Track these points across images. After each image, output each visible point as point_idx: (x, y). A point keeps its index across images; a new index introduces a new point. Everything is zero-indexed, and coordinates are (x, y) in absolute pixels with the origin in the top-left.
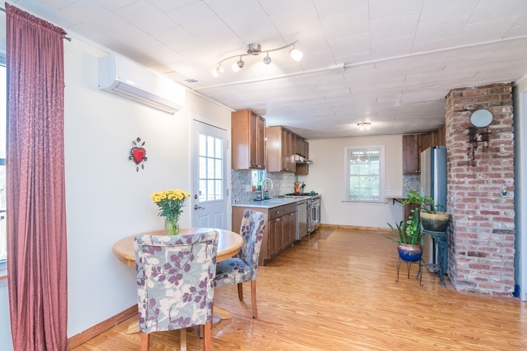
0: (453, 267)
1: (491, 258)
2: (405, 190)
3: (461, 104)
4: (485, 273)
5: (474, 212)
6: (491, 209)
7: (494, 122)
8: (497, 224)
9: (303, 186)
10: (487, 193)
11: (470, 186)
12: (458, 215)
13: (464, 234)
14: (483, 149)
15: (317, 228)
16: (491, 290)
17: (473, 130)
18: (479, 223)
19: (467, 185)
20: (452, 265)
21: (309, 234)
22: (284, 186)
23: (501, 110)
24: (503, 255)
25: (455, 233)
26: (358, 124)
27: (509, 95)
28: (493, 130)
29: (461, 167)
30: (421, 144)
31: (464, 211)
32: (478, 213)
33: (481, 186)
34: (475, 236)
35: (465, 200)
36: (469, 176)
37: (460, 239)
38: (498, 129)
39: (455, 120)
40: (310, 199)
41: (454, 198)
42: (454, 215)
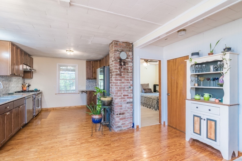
0: (113, 121)
1: (126, 114)
2: (87, 87)
3: (117, 48)
4: (124, 121)
5: (121, 96)
6: (126, 94)
7: (127, 58)
8: (128, 100)
9: (29, 86)
10: (125, 87)
11: (120, 84)
12: (116, 97)
13: (118, 106)
14: (124, 69)
15: (39, 112)
16: (126, 128)
17: (121, 60)
18: (122, 100)
19: (119, 84)
20: (113, 120)
21: (34, 117)
22: (13, 86)
23: (129, 53)
24: (130, 112)
25: (114, 105)
26: (67, 51)
27: (131, 48)
28: (127, 61)
29: (117, 76)
30: (94, 66)
31: (118, 95)
32: (122, 96)
33: (123, 84)
34: (121, 106)
35: (118, 91)
36: (120, 80)
37: (116, 108)
38: (128, 61)
39: (115, 55)
40: (34, 94)
41: (114, 90)
42: (114, 97)
